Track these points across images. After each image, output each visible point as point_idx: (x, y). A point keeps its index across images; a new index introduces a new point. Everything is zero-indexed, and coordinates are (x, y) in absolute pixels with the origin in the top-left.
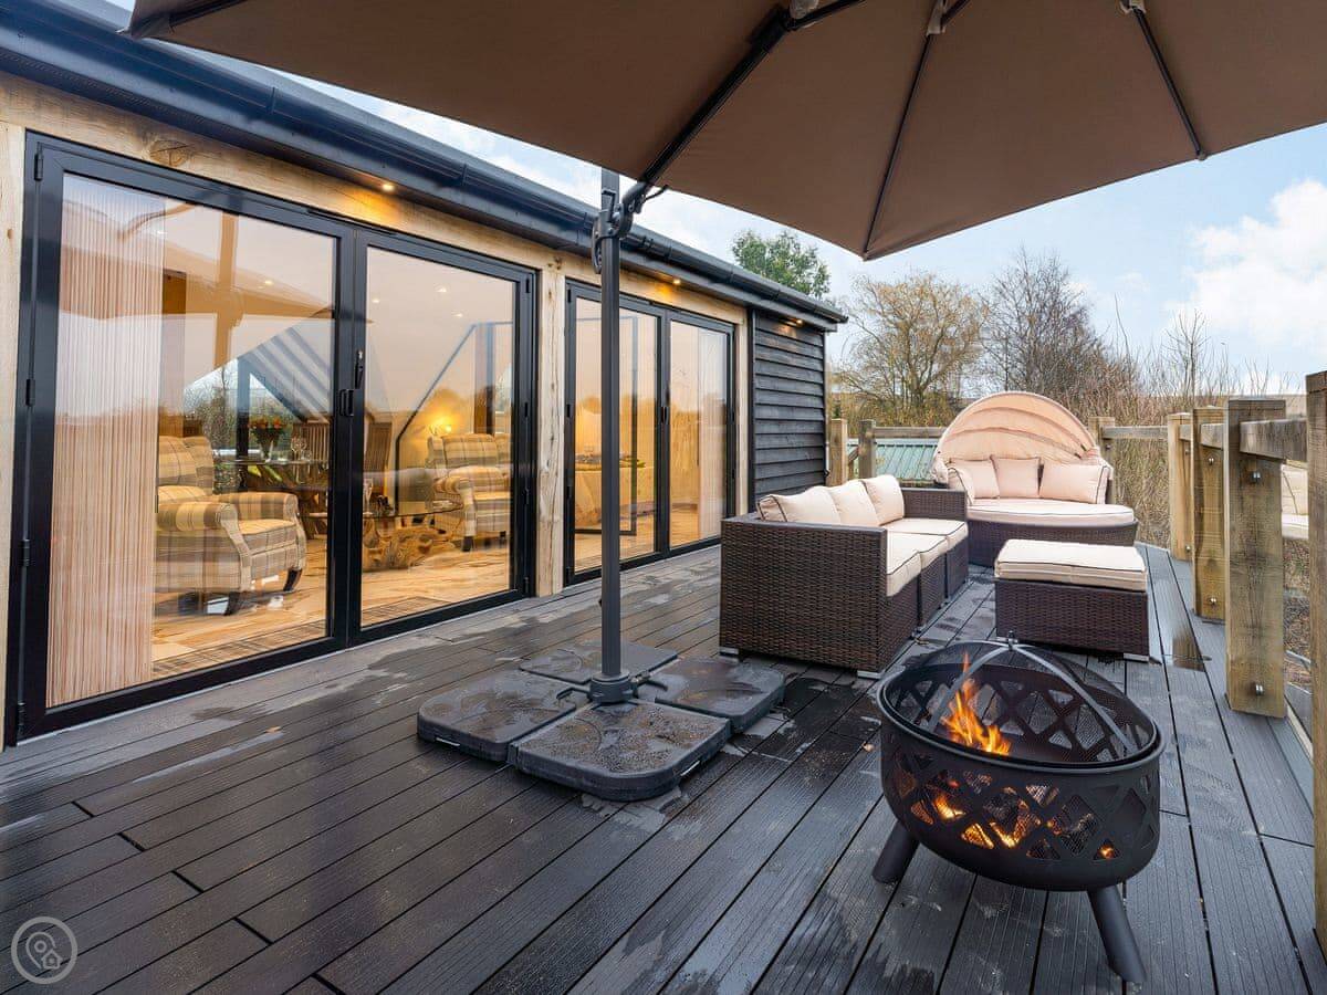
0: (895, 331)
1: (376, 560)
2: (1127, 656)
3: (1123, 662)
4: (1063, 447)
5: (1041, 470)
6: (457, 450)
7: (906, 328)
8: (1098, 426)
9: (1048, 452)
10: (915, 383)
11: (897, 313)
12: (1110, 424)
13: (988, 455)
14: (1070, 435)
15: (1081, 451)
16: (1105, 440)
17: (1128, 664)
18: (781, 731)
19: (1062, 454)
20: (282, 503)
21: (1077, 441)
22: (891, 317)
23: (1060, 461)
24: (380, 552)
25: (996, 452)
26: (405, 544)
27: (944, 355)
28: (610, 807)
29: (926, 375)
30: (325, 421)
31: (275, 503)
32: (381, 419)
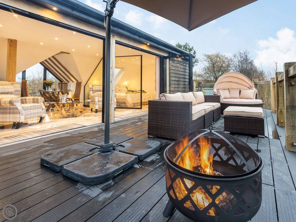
0: (211, 65)
1: (68, 115)
2: (259, 136)
3: (258, 138)
4: (246, 86)
5: (240, 92)
6: (96, 88)
7: (213, 65)
8: (254, 81)
9: (242, 87)
10: (216, 77)
11: (211, 61)
12: (257, 81)
13: (227, 88)
14: (247, 83)
15: (250, 87)
16: (256, 85)
17: (259, 138)
18: (155, 160)
19: (245, 88)
21: (249, 84)
22: (210, 62)
23: (245, 89)
24: (69, 113)
25: (229, 88)
26: (76, 111)
27: (222, 70)
28: (85, 187)
29: (218, 75)
30: (67, 82)
31: (36, 99)
32: (79, 81)
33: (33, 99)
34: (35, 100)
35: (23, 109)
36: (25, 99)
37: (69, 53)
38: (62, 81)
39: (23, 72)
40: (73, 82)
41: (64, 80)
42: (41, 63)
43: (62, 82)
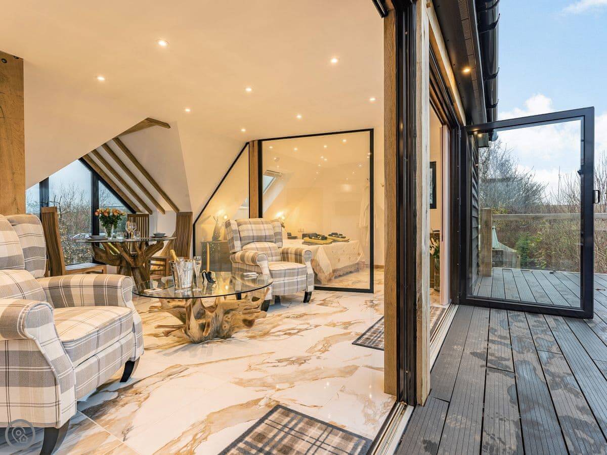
6: (248, 230)
20: (116, 287)
30: (147, 213)
31: (109, 286)
32: (182, 209)
33: (97, 286)
34: (105, 291)
35: (67, 352)
36: (67, 287)
37: (166, 125)
38: (135, 210)
39: (41, 183)
40: (164, 211)
41: (141, 208)
42: (82, 160)
43: (133, 211)
